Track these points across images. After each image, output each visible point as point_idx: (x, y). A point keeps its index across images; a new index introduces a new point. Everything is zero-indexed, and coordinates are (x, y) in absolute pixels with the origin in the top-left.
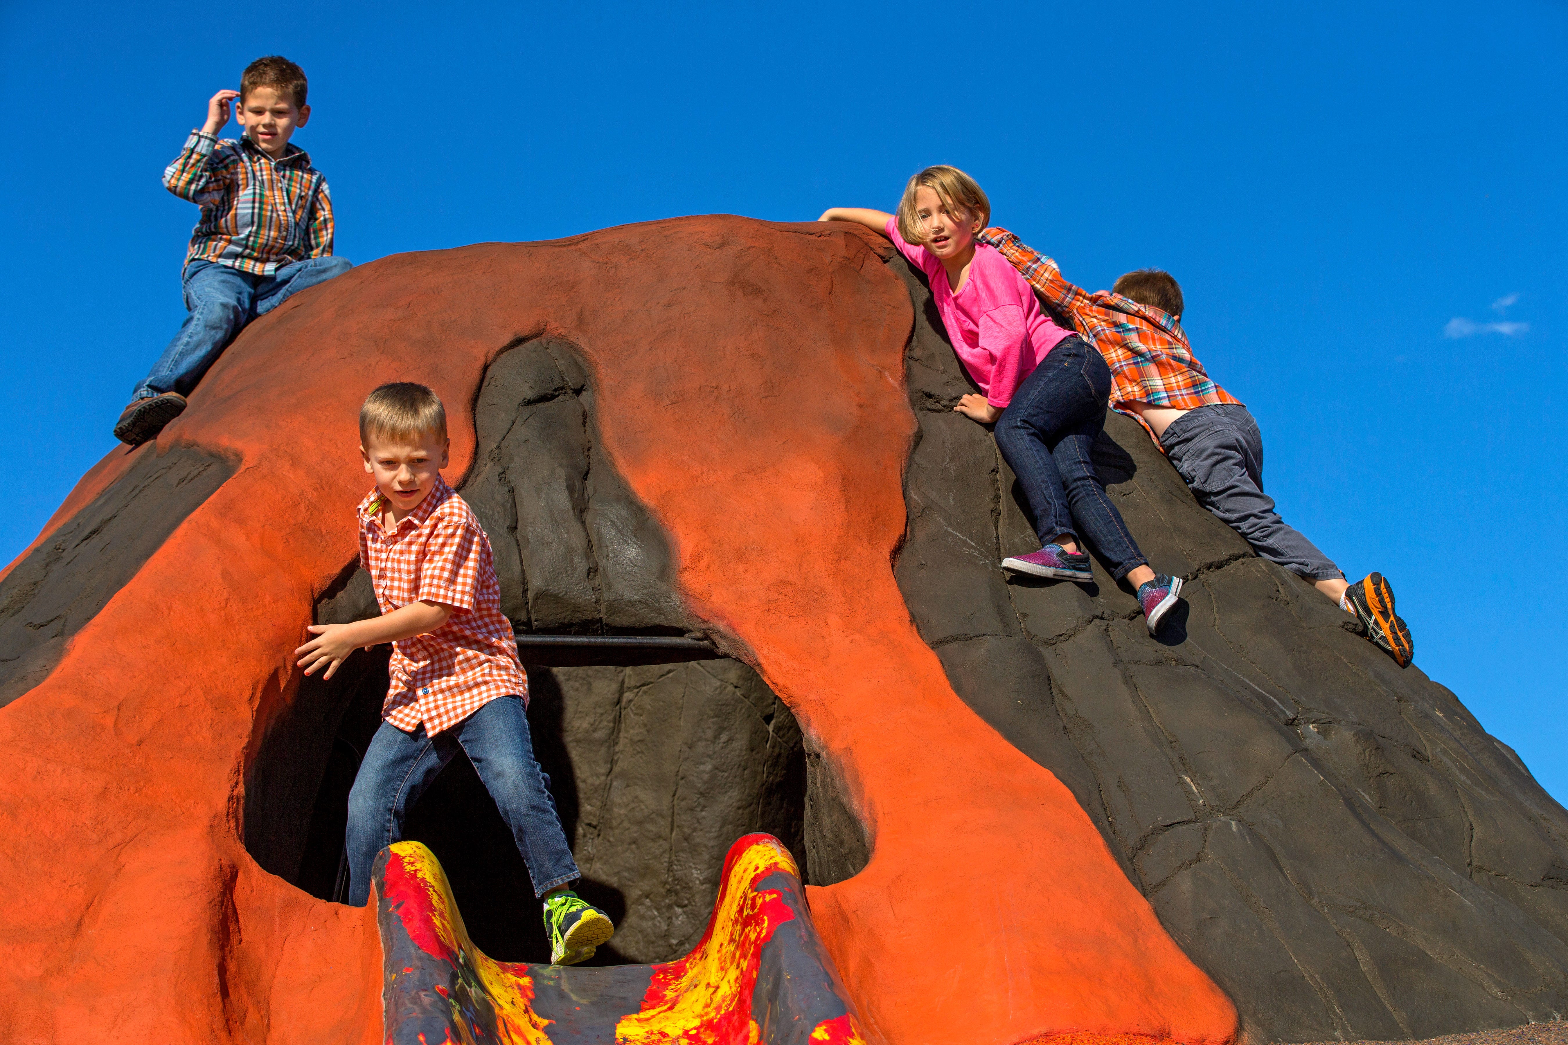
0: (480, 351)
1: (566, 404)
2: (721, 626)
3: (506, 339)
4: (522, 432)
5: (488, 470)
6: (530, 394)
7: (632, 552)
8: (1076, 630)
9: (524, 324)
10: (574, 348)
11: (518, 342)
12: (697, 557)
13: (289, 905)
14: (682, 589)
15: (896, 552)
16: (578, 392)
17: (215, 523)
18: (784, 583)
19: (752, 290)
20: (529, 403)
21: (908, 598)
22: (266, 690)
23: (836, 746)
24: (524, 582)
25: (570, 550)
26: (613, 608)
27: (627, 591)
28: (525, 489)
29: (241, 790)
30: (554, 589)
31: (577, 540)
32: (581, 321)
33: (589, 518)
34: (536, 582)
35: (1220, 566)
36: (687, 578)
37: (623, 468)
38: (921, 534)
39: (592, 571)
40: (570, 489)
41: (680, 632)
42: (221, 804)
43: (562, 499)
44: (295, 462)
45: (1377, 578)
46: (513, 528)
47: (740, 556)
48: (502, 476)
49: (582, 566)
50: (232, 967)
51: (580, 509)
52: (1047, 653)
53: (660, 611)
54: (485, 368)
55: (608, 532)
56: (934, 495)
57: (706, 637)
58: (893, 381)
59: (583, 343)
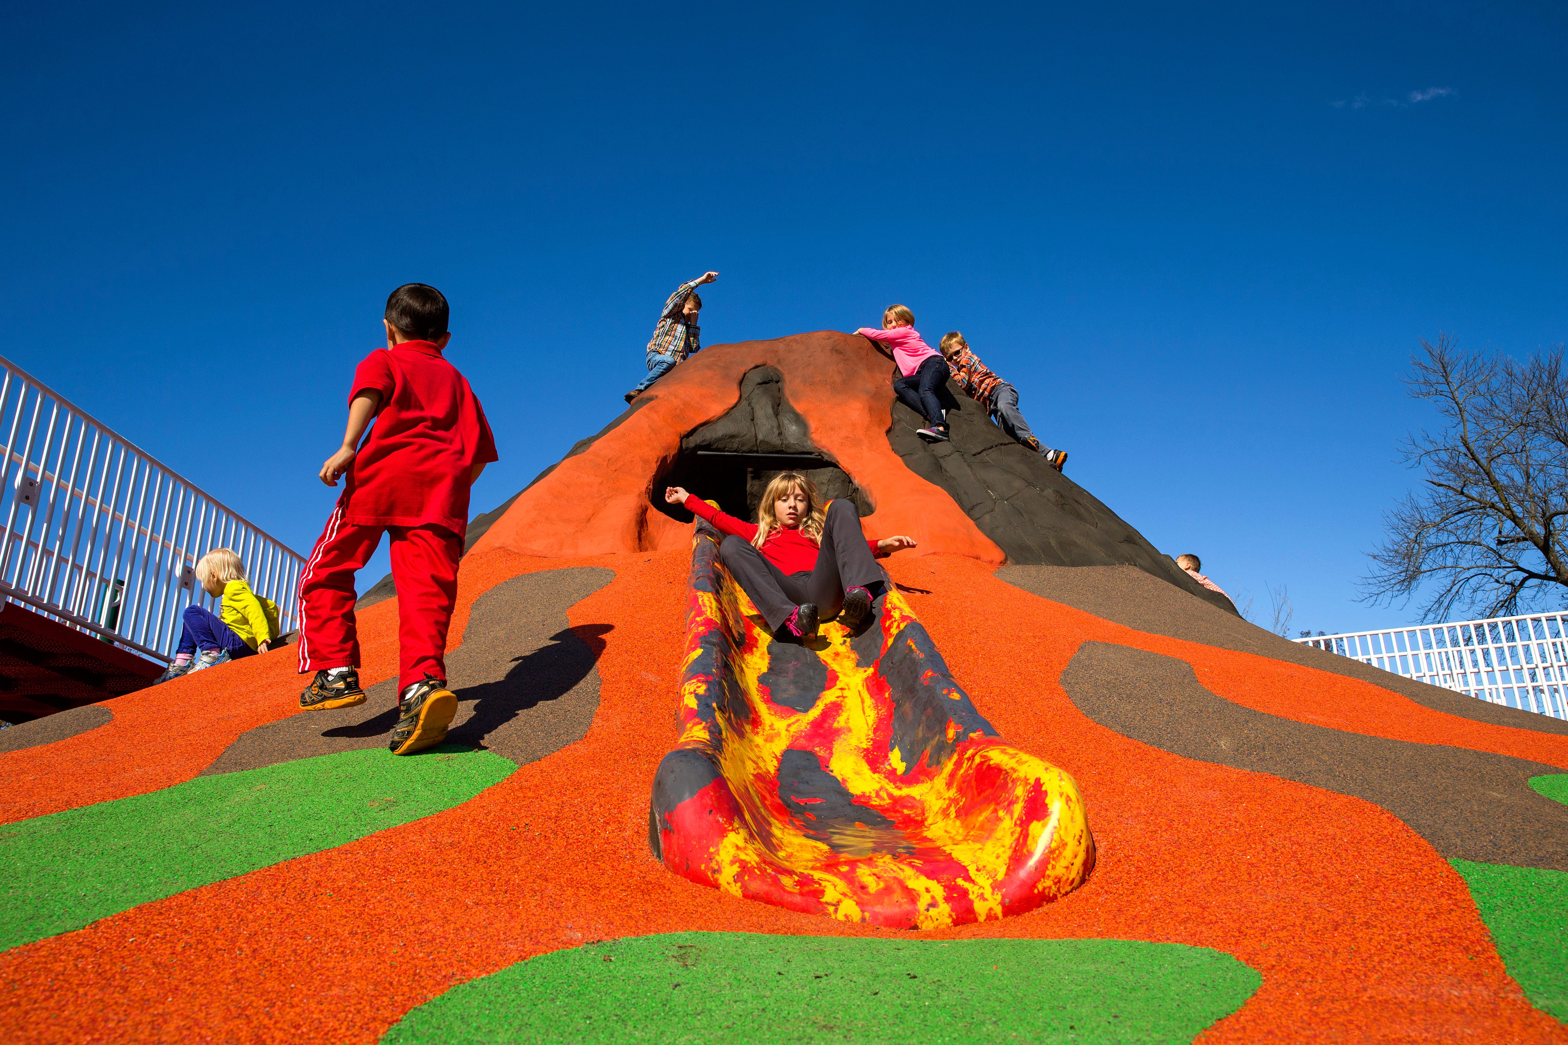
0: (743, 370)
1: (773, 386)
2: (825, 450)
3: (753, 366)
4: (757, 391)
5: (744, 403)
6: (760, 381)
7: (794, 428)
8: (951, 454)
9: (759, 362)
10: (776, 369)
11: (757, 367)
12: (817, 429)
13: (666, 521)
14: (811, 439)
15: (888, 432)
16: (777, 382)
17: (646, 412)
18: (848, 437)
19: (839, 352)
20: (760, 384)
21: (891, 444)
22: (662, 461)
23: (864, 484)
24: (756, 437)
25: (772, 427)
26: (787, 446)
27: (792, 440)
28: (757, 408)
29: (651, 487)
30: (766, 440)
31: (775, 424)
32: (779, 362)
33: (779, 418)
34: (760, 437)
35: (1005, 444)
36: (814, 436)
37: (792, 403)
38: (897, 428)
39: (780, 434)
40: (773, 408)
41: (811, 453)
42: (643, 488)
43: (770, 411)
44: (676, 397)
45: (1066, 456)
46: (753, 420)
47: (832, 429)
48: (749, 404)
49: (776, 432)
50: (643, 535)
51: (777, 414)
52: (941, 460)
53: (804, 446)
54: (745, 374)
55: (786, 422)
56: (902, 416)
57: (820, 455)
58: (888, 383)
59: (779, 368)
